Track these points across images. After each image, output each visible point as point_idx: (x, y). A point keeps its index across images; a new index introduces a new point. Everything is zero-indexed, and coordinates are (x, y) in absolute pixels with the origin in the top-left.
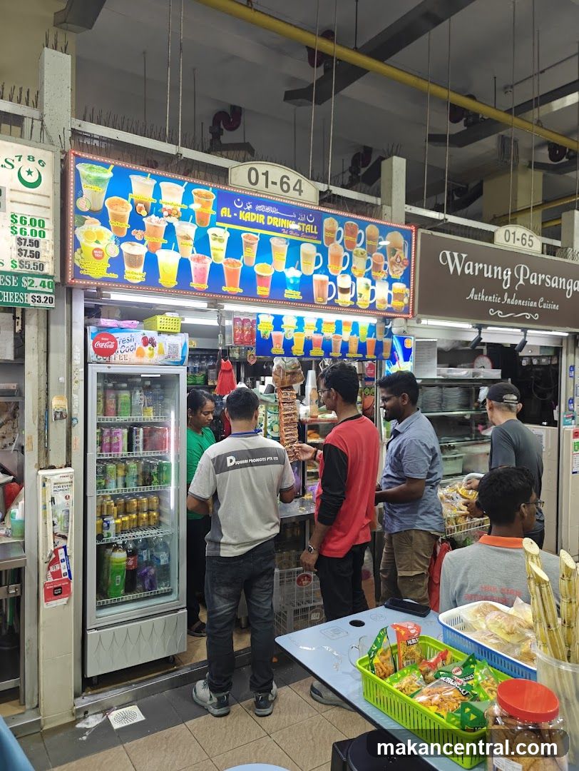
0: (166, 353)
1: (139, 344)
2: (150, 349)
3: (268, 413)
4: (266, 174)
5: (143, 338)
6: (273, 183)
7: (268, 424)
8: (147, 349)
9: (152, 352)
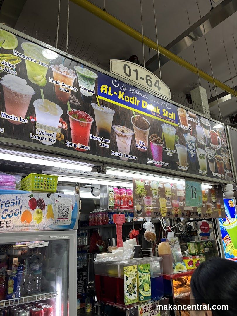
0: (56, 217)
1: (26, 207)
2: (38, 212)
3: (139, 273)
4: (136, 71)
5: (30, 201)
6: (142, 78)
7: (140, 284)
8: (34, 214)
9: (39, 216)
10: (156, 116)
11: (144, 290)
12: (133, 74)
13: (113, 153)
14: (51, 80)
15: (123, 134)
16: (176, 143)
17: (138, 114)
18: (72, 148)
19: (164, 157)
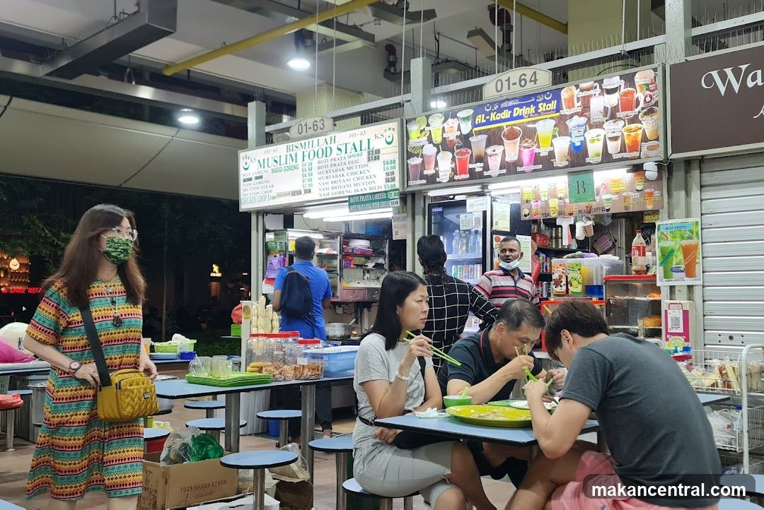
4: (508, 80)
6: (513, 84)
10: (529, 117)
11: (571, 285)
12: (506, 84)
13: (486, 173)
14: (445, 135)
15: (494, 153)
16: (554, 137)
17: (509, 126)
18: (458, 180)
19: (536, 159)
